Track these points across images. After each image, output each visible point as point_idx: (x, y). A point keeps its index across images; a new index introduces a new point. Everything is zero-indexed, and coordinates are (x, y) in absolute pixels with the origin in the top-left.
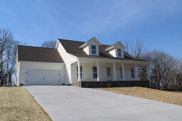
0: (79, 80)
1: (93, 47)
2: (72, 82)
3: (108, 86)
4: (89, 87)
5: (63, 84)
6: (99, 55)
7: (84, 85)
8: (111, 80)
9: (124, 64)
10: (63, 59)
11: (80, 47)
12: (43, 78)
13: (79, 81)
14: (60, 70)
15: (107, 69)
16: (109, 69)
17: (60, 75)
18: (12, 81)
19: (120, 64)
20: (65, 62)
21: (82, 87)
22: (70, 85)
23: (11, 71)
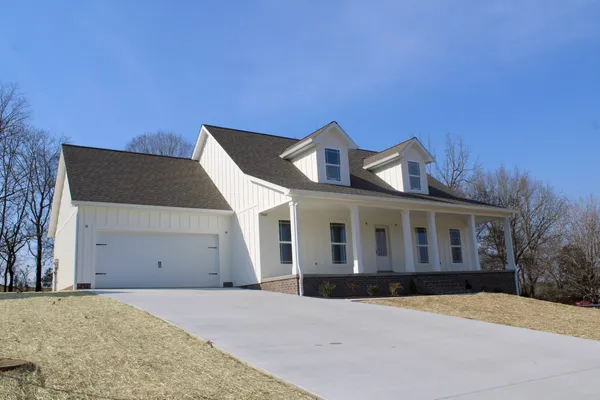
0: (295, 268)
1: (331, 157)
2: (263, 277)
3: (393, 290)
4: (333, 295)
5: (228, 285)
6: (349, 184)
7: (314, 286)
8: (388, 269)
9: (438, 215)
10: (224, 195)
11: (282, 156)
12: (160, 263)
13: (294, 273)
14: (217, 236)
15: (378, 230)
16: (383, 230)
17: (218, 254)
18: (17, 269)
19: (424, 215)
20: (232, 207)
21: (307, 293)
22: (256, 287)
23: (16, 234)
